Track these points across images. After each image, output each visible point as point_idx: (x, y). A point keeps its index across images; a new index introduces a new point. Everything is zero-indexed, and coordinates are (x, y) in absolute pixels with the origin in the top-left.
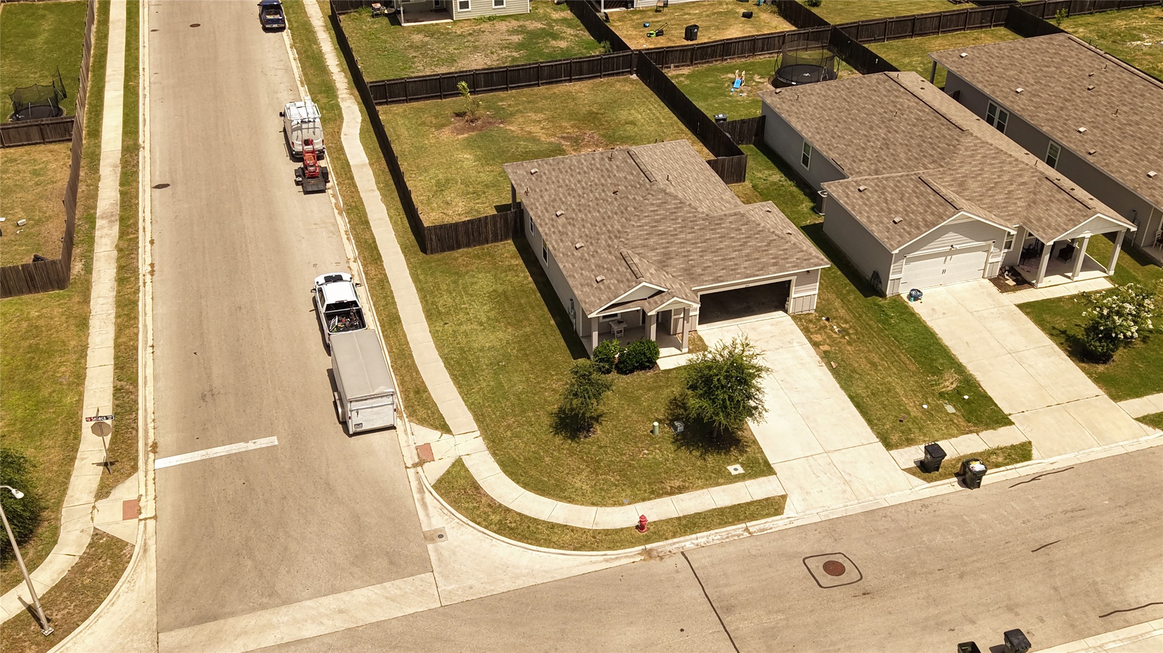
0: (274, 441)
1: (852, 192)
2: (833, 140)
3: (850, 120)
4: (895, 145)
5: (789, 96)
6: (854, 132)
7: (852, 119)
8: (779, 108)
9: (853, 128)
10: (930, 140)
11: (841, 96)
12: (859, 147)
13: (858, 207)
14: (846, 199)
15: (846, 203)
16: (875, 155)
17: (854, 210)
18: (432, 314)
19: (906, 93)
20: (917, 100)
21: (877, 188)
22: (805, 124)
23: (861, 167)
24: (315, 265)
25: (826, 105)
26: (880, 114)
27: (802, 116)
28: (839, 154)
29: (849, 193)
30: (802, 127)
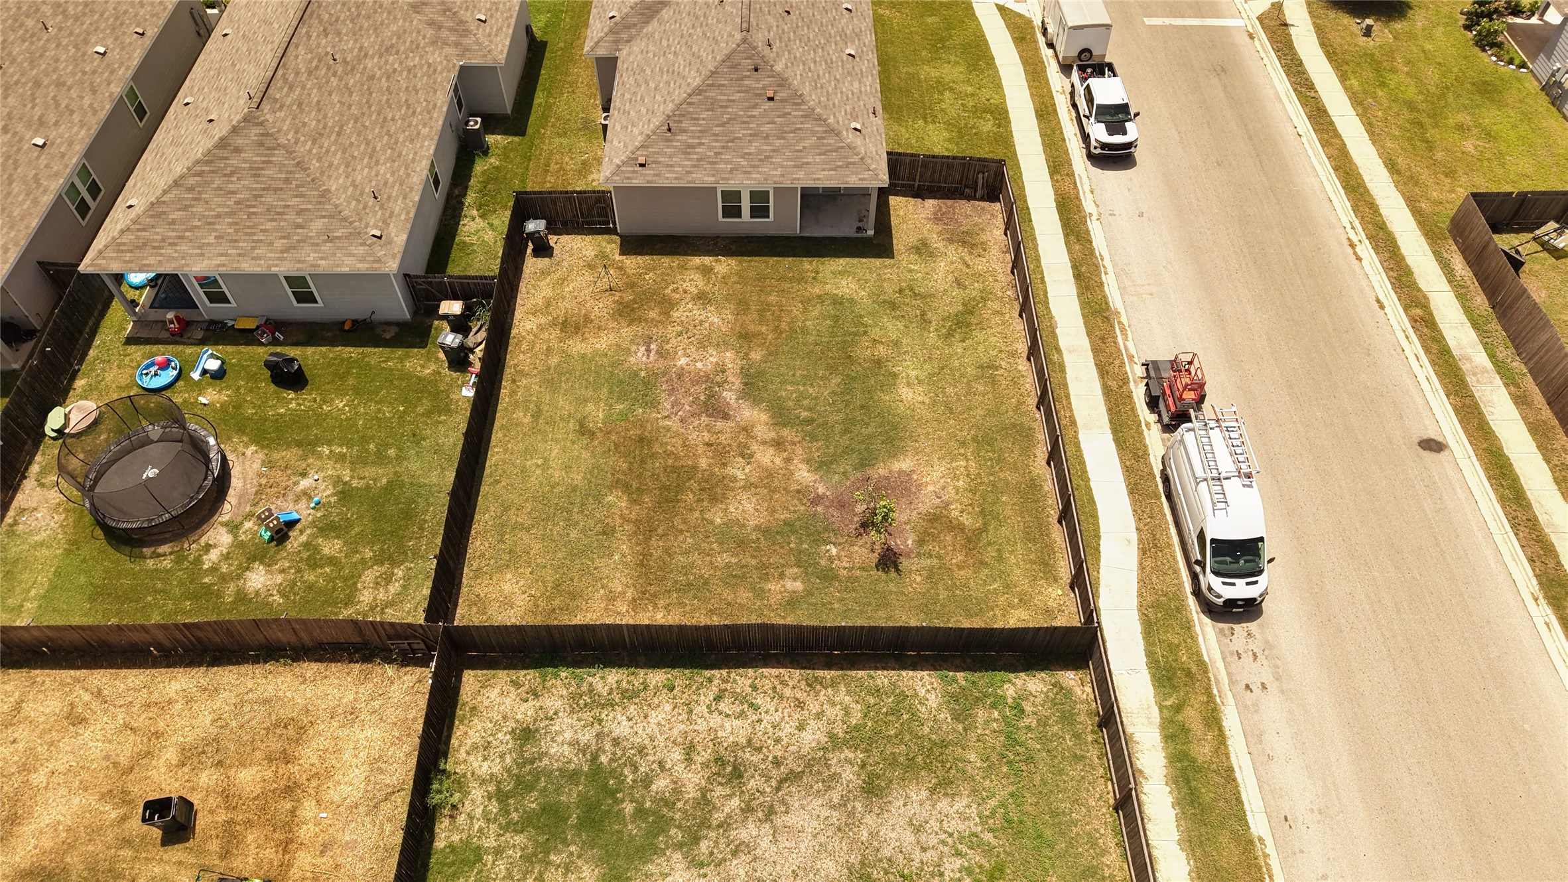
0: (1148, 21)
1: (491, 28)
2: (418, 110)
3: (373, 108)
4: (383, 41)
5: (375, 213)
6: (390, 94)
7: (370, 107)
8: (408, 213)
9: (385, 98)
10: (353, 9)
11: (335, 143)
12: (411, 76)
13: (505, 15)
14: (504, 29)
15: (508, 26)
16: (411, 55)
17: (512, 16)
18: (1001, 115)
19: (284, 66)
20: (291, 48)
21: (471, 7)
22: (414, 160)
23: (439, 60)
24: (1141, 215)
25: (364, 154)
26: (340, 80)
27: (401, 173)
28: (435, 91)
29: (495, 29)
30: (420, 161)
